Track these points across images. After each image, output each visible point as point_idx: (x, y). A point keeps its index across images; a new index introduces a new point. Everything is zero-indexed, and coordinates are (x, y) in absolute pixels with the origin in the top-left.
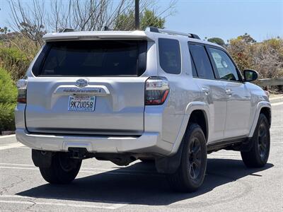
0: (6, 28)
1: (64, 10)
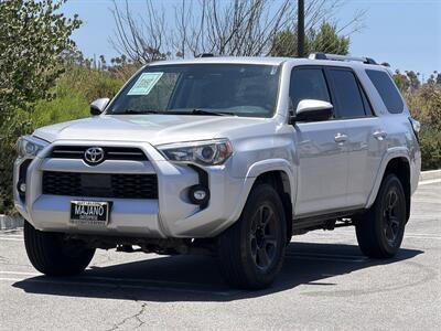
0: (124, 57)
1: (194, 23)
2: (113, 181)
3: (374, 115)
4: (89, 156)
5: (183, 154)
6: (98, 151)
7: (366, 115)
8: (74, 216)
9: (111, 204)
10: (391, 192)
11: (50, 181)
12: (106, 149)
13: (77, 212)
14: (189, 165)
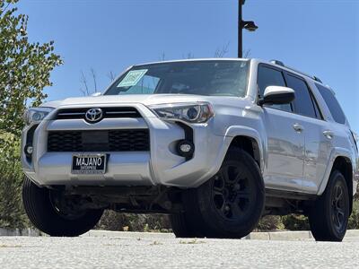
2: (110, 137)
3: (322, 118)
4: (89, 116)
5: (171, 115)
6: (97, 111)
7: (316, 117)
8: (75, 167)
9: (108, 156)
10: (337, 186)
11: (54, 140)
12: (104, 109)
13: (78, 163)
14: (176, 122)
